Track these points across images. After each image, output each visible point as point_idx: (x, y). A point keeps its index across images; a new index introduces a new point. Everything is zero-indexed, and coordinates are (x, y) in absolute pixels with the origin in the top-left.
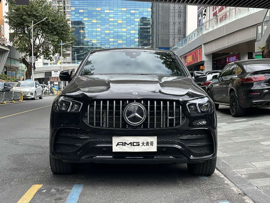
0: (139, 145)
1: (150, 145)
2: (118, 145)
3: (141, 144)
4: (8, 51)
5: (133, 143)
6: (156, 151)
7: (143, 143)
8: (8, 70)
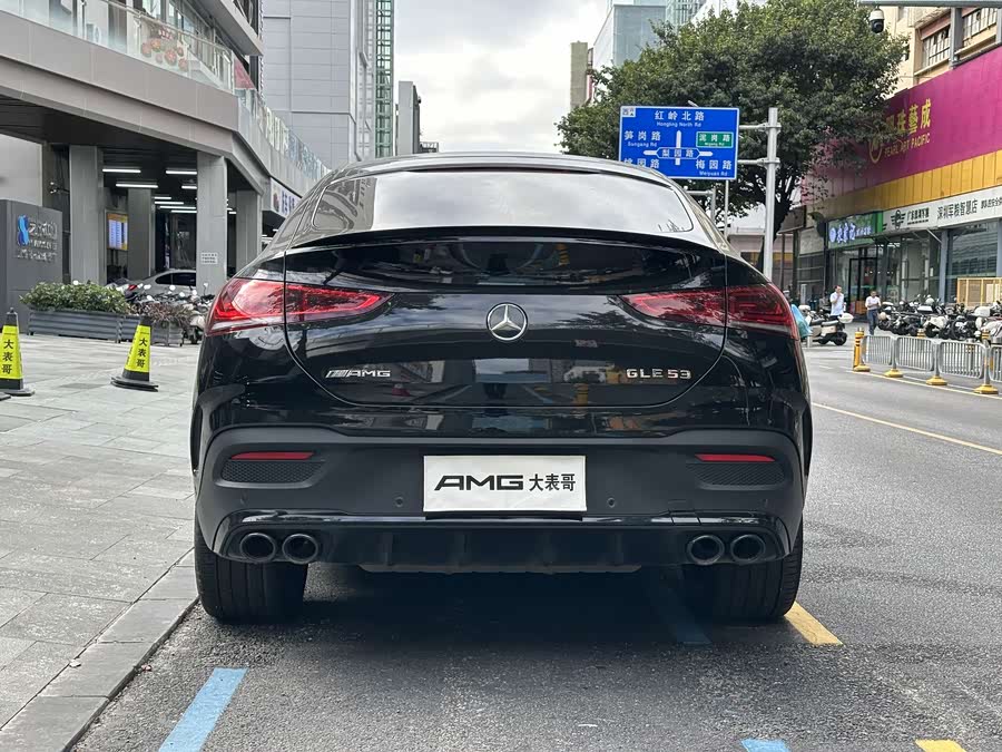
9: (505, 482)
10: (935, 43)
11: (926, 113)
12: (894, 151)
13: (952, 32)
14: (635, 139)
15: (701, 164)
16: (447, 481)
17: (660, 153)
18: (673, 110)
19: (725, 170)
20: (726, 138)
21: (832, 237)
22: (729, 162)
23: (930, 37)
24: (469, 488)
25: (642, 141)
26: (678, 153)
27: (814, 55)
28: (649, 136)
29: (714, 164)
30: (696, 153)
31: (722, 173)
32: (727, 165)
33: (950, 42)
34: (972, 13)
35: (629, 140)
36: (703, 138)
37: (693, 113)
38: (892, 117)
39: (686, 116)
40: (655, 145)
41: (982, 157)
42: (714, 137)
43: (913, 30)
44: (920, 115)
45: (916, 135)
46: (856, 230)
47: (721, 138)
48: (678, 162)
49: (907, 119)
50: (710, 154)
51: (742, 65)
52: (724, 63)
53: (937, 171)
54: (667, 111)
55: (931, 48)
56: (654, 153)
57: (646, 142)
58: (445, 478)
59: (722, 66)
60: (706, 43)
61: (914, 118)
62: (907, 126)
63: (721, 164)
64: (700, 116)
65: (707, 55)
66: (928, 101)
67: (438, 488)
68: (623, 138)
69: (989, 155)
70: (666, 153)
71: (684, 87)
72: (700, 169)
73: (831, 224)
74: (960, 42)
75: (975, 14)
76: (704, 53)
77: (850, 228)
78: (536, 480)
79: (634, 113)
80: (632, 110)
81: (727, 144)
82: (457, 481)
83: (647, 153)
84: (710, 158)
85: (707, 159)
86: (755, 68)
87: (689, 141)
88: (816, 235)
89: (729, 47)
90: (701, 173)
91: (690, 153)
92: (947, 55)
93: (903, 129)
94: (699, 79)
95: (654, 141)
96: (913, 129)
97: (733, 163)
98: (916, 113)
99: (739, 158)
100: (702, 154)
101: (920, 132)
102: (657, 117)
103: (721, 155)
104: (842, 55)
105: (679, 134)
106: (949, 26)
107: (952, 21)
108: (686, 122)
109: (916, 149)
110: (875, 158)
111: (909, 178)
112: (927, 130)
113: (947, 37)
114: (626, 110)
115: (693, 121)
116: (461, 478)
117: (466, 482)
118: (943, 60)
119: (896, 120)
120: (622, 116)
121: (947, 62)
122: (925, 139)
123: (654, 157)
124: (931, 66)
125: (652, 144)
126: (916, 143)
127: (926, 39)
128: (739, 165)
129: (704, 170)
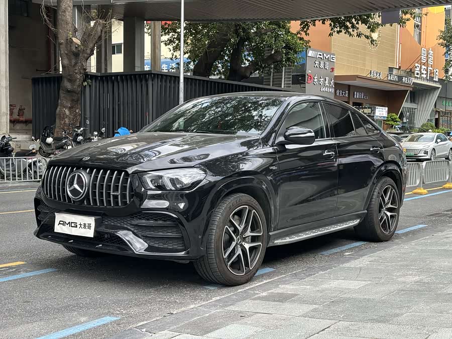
0: (76, 227)
1: (87, 227)
2: (59, 224)
3: (79, 226)
4: (439, 88)
5: (72, 223)
6: (93, 237)
7: (81, 225)
8: (441, 116)
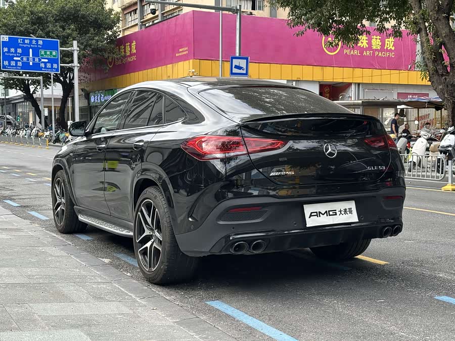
9: (331, 213)
10: (131, 15)
11: (134, 47)
12: (119, 63)
13: (138, 11)
14: (9, 51)
15: (42, 65)
16: (313, 214)
17: (22, 59)
18: (27, 39)
19: (54, 68)
20: (54, 53)
21: (92, 100)
22: (56, 65)
23: (128, 13)
24: (320, 216)
25: (12, 53)
26: (31, 59)
27: (83, 17)
28: (16, 51)
29: (49, 65)
30: (40, 60)
31: (53, 70)
32: (55, 66)
33: (138, 15)
34: (147, 4)
35: (6, 52)
36: (43, 53)
37: (37, 41)
38: (118, 47)
39: (34, 42)
40: (19, 55)
41: (160, 67)
42: (48, 53)
43: (120, 9)
44: (131, 47)
45: (129, 56)
46: (104, 97)
47: (51, 53)
48: (31, 64)
49: (125, 48)
50: (46, 60)
51: (50, 19)
52: (41, 17)
53: (141, 73)
54: (24, 39)
55: (129, 18)
56: (19, 59)
57: (14, 53)
58: (312, 213)
59: (39, 18)
60: (30, 6)
61: (128, 49)
62: (125, 52)
63: (52, 66)
64: (40, 42)
65: (32, 13)
66: (134, 41)
67: (310, 217)
68: (3, 51)
69: (164, 66)
70: (25, 59)
71: (22, 27)
72: (42, 68)
73: (91, 94)
74: (142, 16)
75: (148, 5)
76: (30, 11)
77: (101, 96)
78: (341, 211)
79: (8, 39)
80: (6, 37)
81: (54, 56)
82: (315, 214)
83: (15, 58)
84: (47, 62)
85: (45, 63)
86: (56, 21)
87: (36, 54)
88: (83, 98)
89: (43, 10)
90: (43, 69)
91: (37, 60)
92: (137, 22)
93: (123, 53)
94: (29, 24)
95: (19, 53)
96: (128, 54)
97: (58, 65)
98: (129, 47)
99: (61, 63)
100: (43, 60)
101: (131, 55)
102: (19, 42)
103: (52, 61)
104: (96, 18)
105: (31, 50)
106: (137, 9)
107: (138, 7)
108: (34, 45)
109: (130, 62)
110: (111, 65)
111: (128, 75)
112: (134, 54)
113: (136, 13)
114: (3, 38)
115: (37, 45)
116: (317, 212)
117: (319, 214)
118: (134, 24)
119: (120, 49)
120: (1, 40)
121: (137, 25)
122: (134, 58)
123: (19, 61)
124: (129, 26)
125: (17, 54)
126: (129, 60)
127: (126, 14)
128: (61, 67)
129: (44, 68)
